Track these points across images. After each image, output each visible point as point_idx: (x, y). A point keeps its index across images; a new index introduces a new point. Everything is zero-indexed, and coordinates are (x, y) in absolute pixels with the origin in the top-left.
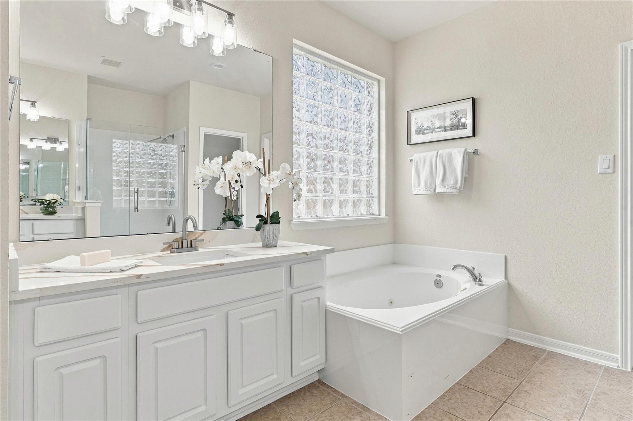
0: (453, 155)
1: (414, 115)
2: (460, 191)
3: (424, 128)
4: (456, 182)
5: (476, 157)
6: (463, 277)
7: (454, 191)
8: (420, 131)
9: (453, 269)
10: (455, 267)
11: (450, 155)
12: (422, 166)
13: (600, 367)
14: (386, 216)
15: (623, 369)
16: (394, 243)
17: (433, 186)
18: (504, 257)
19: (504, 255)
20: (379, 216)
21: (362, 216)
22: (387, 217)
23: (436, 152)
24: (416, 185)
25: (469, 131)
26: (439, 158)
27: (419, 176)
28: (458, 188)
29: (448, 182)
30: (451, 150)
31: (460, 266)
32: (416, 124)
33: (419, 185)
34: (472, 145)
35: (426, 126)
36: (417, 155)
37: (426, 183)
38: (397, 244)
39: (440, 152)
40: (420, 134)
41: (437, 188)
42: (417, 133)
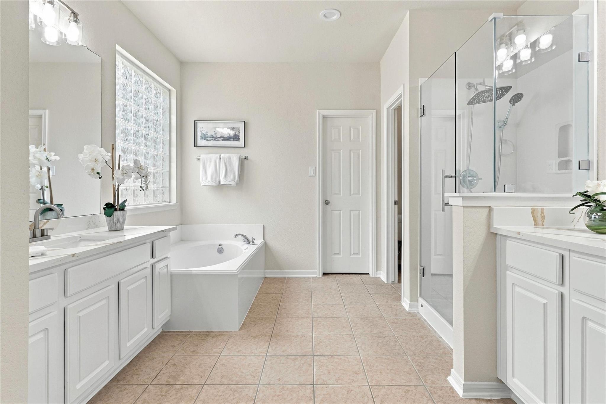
0: (232, 158)
1: (200, 125)
2: (237, 184)
3: (208, 135)
4: (235, 178)
5: (246, 162)
6: (239, 243)
7: (233, 184)
8: (204, 137)
9: (235, 237)
10: (236, 236)
11: (230, 158)
12: (208, 164)
13: (310, 278)
14: (176, 202)
15: (319, 277)
16: (182, 225)
17: (218, 180)
18: (263, 226)
19: (263, 225)
20: (170, 202)
21: (159, 203)
22: (178, 204)
23: (219, 155)
24: (204, 178)
25: (241, 143)
26: (222, 160)
27: (206, 172)
28: (236, 182)
29: (229, 178)
30: (230, 155)
31: (239, 235)
32: (201, 131)
33: (207, 179)
34: (244, 152)
35: (209, 135)
36: (204, 155)
37: (212, 178)
38: (184, 225)
39: (222, 155)
40: (204, 140)
41: (221, 181)
42: (202, 138)
